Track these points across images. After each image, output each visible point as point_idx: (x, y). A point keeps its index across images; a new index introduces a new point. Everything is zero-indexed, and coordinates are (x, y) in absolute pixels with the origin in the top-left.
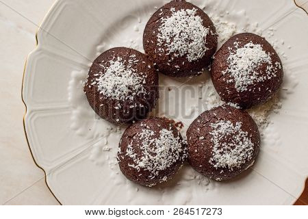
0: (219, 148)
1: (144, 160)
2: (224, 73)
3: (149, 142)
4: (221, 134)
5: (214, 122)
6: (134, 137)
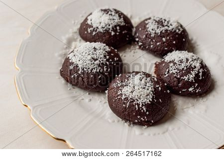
0: (168, 27)
1: (193, 64)
2: (113, 33)
3: (179, 65)
4: (158, 27)
5: (150, 34)
6: (179, 76)
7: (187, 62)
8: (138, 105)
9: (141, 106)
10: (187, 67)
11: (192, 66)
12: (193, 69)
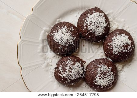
0: (99, 76)
2: (109, 44)
3: (70, 66)
4: (102, 70)
5: (100, 65)
7: (69, 71)
8: (55, 32)
9: (54, 33)
10: (67, 69)
11: (66, 72)
12: (64, 72)
